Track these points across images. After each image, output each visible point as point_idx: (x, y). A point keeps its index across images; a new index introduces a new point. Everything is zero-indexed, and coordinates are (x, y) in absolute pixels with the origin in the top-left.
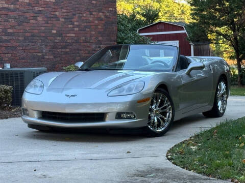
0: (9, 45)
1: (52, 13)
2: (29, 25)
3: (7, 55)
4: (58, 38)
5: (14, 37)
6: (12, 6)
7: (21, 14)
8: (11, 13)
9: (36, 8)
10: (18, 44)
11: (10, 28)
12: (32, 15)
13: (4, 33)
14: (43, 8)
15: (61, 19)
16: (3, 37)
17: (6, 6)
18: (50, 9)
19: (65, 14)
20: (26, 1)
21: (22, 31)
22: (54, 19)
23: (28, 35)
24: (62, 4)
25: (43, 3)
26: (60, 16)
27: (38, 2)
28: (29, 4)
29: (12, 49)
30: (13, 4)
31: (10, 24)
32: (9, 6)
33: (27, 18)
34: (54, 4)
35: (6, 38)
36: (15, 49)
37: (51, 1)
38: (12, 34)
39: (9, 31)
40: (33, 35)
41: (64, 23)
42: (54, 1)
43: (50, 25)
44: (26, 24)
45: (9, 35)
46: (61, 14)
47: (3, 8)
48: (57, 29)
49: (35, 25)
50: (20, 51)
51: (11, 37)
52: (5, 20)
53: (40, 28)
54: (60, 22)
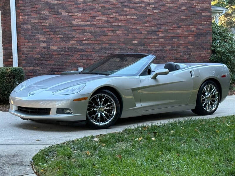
0: (84, 53)
1: (134, 27)
2: (107, 37)
3: (81, 61)
4: (140, 47)
5: (89, 47)
6: (89, 23)
7: (98, 29)
8: (86, 28)
9: (115, 24)
10: (93, 53)
11: (86, 40)
12: (110, 29)
13: (79, 44)
14: (123, 24)
15: (143, 32)
16: (78, 47)
17: (82, 23)
18: (132, 24)
19: (148, 28)
20: (103, 18)
21: (98, 42)
22: (136, 32)
23: (106, 45)
24: (145, 20)
25: (123, 19)
26: (142, 30)
27: (117, 19)
28: (107, 21)
29: (88, 56)
30: (89, 21)
31: (86, 37)
32: (85, 23)
33: (104, 32)
34: (136, 20)
35: (81, 48)
36: (91, 56)
37: (133, 18)
38: (87, 44)
39: (84, 42)
40: (111, 45)
41: (147, 35)
42: (136, 18)
43: (130, 37)
44: (104, 37)
45: (84, 45)
46: (143, 28)
47: (78, 25)
48: (138, 40)
49: (113, 37)
50: (96, 58)
51: (87, 47)
52: (80, 34)
53: (119, 40)
54: (142, 35)
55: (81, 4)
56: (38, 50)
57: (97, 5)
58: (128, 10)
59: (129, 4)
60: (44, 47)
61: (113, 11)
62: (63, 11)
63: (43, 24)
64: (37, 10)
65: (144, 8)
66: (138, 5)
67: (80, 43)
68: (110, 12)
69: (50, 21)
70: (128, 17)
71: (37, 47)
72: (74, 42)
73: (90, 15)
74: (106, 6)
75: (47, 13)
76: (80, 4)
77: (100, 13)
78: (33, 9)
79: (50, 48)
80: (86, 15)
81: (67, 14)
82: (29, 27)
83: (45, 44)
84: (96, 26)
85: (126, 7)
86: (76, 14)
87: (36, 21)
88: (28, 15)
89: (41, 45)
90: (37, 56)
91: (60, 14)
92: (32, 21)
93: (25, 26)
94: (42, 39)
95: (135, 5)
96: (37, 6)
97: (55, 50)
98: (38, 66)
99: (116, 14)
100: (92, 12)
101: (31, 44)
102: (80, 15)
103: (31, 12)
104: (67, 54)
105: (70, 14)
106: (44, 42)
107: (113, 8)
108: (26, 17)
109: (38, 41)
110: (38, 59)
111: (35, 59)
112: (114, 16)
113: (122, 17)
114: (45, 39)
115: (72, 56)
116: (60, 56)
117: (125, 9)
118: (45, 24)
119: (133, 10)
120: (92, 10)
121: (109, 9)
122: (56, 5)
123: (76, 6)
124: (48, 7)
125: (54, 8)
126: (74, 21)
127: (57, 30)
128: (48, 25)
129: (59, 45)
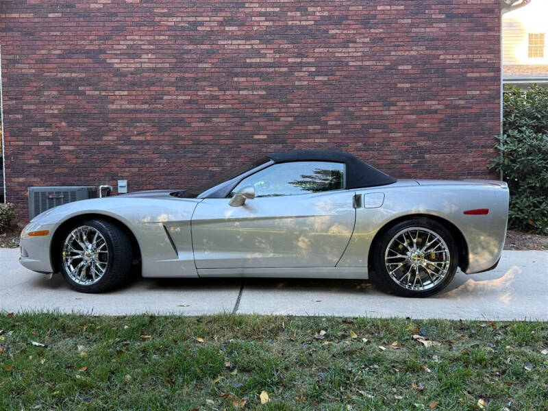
0: (134, 156)
1: (257, 111)
2: (188, 129)
3: (127, 170)
4: (273, 146)
5: (147, 147)
6: (146, 106)
7: (167, 116)
8: (139, 116)
9: (208, 106)
10: (153, 156)
11: (138, 134)
12: (196, 115)
13: (122, 142)
14: (230, 106)
15: (282, 119)
16: (119, 147)
17: (132, 107)
18: (252, 106)
19: (297, 110)
20: (180, 98)
21: (167, 138)
22: (261, 119)
23: (185, 142)
24: (290, 97)
25: (229, 97)
26: (280, 115)
27: (216, 98)
28: (189, 102)
29: (143, 162)
30: (146, 103)
31: (138, 129)
32: (138, 107)
33: (182, 120)
34: (262, 97)
35: (128, 148)
36: (150, 161)
37: (255, 93)
38: (141, 142)
39: (134, 138)
40: (198, 143)
41: (292, 124)
42: (264, 93)
43: (248, 128)
44: (180, 129)
45: (134, 143)
46: (283, 110)
47: (121, 110)
48: (270, 132)
49: (204, 129)
50: (161, 165)
51: (140, 147)
52: (125, 125)
53: (218, 133)
54: (280, 123)
55: (129, 76)
56: (36, 152)
57: (166, 75)
58: (243, 79)
59: (245, 70)
60: (48, 148)
61: (204, 84)
62: (88, 88)
63: (46, 112)
64: (35, 89)
65: (285, 74)
66: (271, 70)
67: (126, 140)
68: (197, 85)
69: (59, 107)
70: (245, 92)
71: (33, 148)
72: (111, 138)
73: (149, 93)
74: (187, 75)
75: (55, 93)
76: (126, 76)
77: (174, 89)
78: (27, 89)
79: (59, 148)
80: (140, 93)
81: (98, 93)
82: (19, 116)
83: (50, 143)
84: (162, 111)
85: (237, 75)
86: (117, 93)
87: (32, 107)
88: (16, 99)
89: (41, 143)
90: (33, 162)
91: (83, 93)
92: (24, 108)
93: (10, 116)
94: (43, 134)
95: (263, 69)
96: (35, 84)
97: (70, 152)
98: (35, 176)
99: (211, 89)
100: (153, 88)
101: (21, 143)
102: (126, 93)
103: (23, 93)
104: (95, 157)
105: (104, 93)
106: (48, 139)
107: (205, 79)
108: (14, 102)
109: (37, 138)
110: (35, 165)
111: (31, 166)
112: (208, 93)
113: (228, 93)
114: (50, 134)
115: (107, 161)
116: (80, 161)
117: (236, 79)
118: (51, 112)
119: (258, 79)
120: (153, 84)
121: (196, 80)
122: (74, 79)
123: (116, 79)
124: (57, 84)
125: (69, 85)
126: (113, 103)
127: (74, 120)
128: (56, 112)
129: (78, 143)
